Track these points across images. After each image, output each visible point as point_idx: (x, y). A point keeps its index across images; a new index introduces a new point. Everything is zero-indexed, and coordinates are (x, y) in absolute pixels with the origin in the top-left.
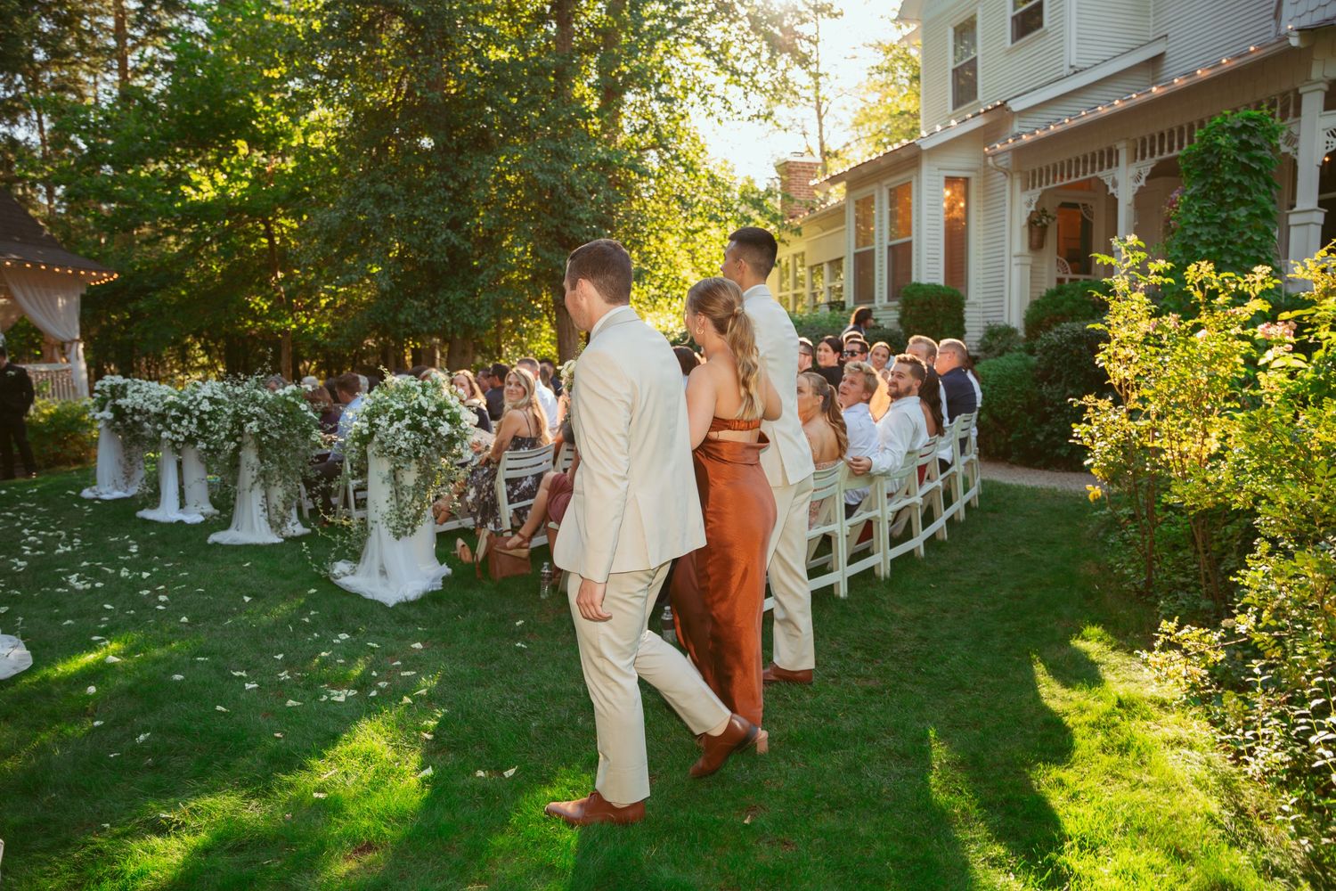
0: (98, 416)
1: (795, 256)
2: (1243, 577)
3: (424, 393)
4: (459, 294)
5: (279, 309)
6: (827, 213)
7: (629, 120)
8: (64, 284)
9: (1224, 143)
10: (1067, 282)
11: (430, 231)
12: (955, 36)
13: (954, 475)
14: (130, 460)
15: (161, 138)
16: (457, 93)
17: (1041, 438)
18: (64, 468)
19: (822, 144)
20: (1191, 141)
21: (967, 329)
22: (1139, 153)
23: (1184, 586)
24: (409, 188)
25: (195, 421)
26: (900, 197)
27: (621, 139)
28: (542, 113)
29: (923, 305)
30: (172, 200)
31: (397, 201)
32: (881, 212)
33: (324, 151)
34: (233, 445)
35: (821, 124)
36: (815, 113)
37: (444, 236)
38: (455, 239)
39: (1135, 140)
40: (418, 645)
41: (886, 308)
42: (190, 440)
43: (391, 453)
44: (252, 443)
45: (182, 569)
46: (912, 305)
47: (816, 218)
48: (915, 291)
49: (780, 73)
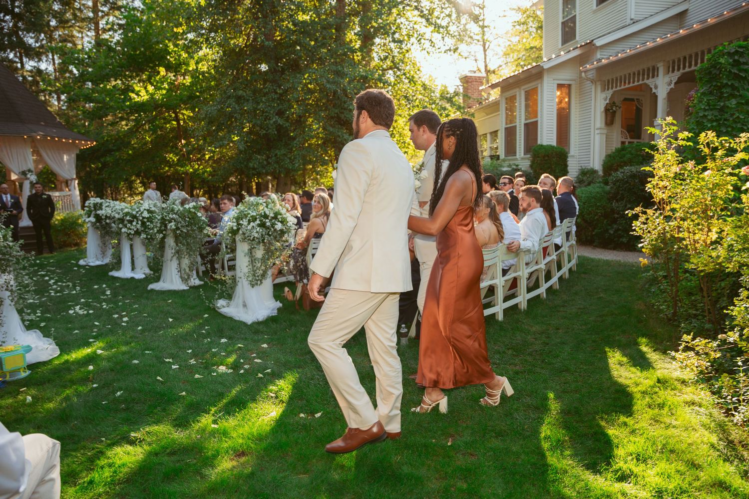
0: (87, 220)
2: (732, 310)
3: (267, 207)
4: (283, 151)
5: (183, 161)
6: (489, 105)
7: (377, 53)
8: (67, 148)
9: (722, 61)
10: (627, 143)
11: (266, 117)
12: (563, 3)
13: (563, 253)
14: (104, 244)
15: (118, 67)
16: (281, 39)
17: (612, 232)
18: (69, 249)
19: (486, 66)
20: (702, 61)
21: (569, 170)
22: (670, 69)
23: (695, 316)
24: (255, 92)
25: (140, 222)
26: (531, 97)
27: (373, 64)
28: (329, 50)
29: (544, 157)
30: (124, 101)
31: (248, 100)
32: (520, 104)
33: (207, 73)
34: (161, 235)
35: (485, 55)
36: (482, 48)
37: (274, 120)
38: (280, 122)
39: (669, 61)
40: (265, 346)
41: (522, 159)
42: (138, 233)
43: (249, 239)
44: (172, 234)
45: (135, 303)
46: (538, 157)
47: (483, 108)
48: (539, 149)
49: (463, 26)
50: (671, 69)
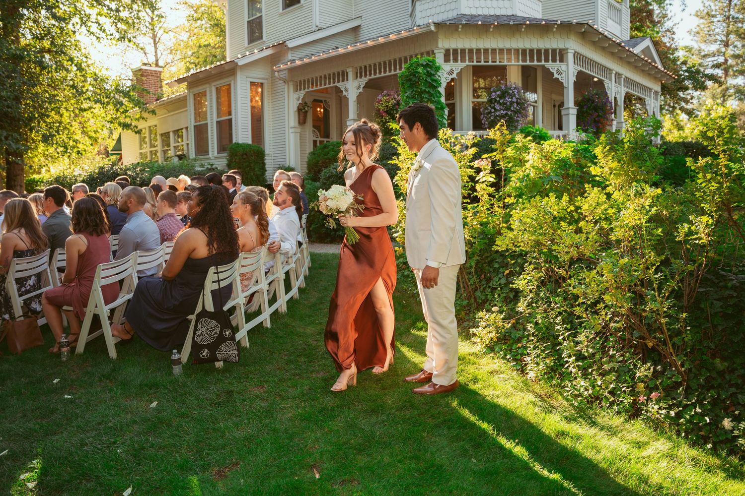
1: (150, 127)
6: (172, 101)
9: (421, 71)
12: (248, 2)
19: (157, 61)
21: (267, 169)
29: (242, 155)
32: (210, 101)
35: (156, 48)
39: (356, 68)
41: (216, 158)
46: (236, 156)
47: (164, 104)
48: (237, 147)
49: (135, 13)
50: (359, 75)
